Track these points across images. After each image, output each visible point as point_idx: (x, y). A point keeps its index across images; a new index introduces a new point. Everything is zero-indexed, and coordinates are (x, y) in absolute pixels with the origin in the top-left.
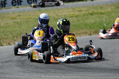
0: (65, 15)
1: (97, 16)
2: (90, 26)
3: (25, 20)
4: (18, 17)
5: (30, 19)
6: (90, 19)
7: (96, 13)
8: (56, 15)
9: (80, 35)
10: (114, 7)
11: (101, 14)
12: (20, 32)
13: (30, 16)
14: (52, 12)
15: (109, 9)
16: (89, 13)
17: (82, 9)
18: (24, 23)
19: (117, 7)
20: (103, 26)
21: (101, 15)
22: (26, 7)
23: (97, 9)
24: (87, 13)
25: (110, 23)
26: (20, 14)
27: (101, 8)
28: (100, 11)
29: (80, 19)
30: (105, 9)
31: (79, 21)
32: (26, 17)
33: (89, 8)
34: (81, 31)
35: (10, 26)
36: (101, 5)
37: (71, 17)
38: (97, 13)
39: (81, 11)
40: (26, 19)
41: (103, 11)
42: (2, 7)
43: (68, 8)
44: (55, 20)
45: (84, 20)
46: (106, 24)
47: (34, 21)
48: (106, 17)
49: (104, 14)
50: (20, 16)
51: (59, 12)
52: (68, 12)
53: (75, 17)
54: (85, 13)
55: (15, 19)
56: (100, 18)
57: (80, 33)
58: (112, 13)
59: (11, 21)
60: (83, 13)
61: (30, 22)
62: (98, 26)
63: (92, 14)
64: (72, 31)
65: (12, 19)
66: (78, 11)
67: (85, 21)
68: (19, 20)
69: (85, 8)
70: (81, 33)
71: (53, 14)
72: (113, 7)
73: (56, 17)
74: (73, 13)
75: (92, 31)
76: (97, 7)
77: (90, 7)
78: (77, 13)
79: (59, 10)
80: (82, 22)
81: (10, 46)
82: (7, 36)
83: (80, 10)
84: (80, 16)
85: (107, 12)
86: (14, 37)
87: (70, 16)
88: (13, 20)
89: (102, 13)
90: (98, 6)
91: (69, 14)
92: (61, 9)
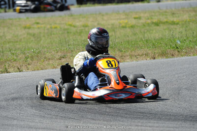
0: (113, 25)
1: (165, 27)
2: (153, 44)
3: (46, 31)
4: (36, 26)
5: (55, 30)
6: (154, 31)
7: (164, 23)
8: (98, 24)
9: (137, 58)
10: (194, 13)
11: (172, 25)
12: (38, 51)
13: (56, 24)
14: (91, 19)
15: (186, 17)
16: (153, 23)
17: (142, 15)
18: (44, 36)
20: (176, 45)
21: (172, 27)
23: (166, 15)
24: (149, 21)
25: (187, 40)
26: (38, 21)
27: (173, 14)
28: (171, 19)
29: (137, 32)
30: (179, 17)
31: (135, 34)
32: (48, 26)
33: (153, 14)
34: (140, 52)
35: (21, 40)
36: (174, 9)
37: (123, 27)
38: (167, 22)
39: (139, 18)
40: (48, 29)
41: (175, 20)
42: (9, 8)
43: (118, 12)
45: (144, 33)
46: (181, 42)
47: (60, 33)
48: (181, 29)
49: (178, 24)
50: (38, 23)
51: (103, 18)
52: (118, 19)
53: (129, 27)
54: (146, 22)
55: (29, 28)
56: (170, 30)
57: (136, 54)
58: (191, 23)
59: (24, 32)
60: (142, 21)
61: (54, 34)
62: (166, 44)
63: (157, 24)
64: (124, 51)
65: (25, 28)
66: (135, 18)
67: (146, 35)
68: (36, 31)
69: (146, 13)
70: (139, 55)
71: (93, 21)
72: (192, 14)
74: (126, 21)
75: (157, 51)
76: (166, 12)
77: (154, 12)
78: (133, 22)
79: (103, 15)
80: (141, 36)
81: (21, 73)
82: (17, 56)
83: (137, 16)
84: (137, 26)
85: (183, 21)
86: (27, 58)
87: (121, 26)
88: (27, 30)
89: (173, 23)
90: (168, 11)
91: (120, 24)
92: (107, 14)
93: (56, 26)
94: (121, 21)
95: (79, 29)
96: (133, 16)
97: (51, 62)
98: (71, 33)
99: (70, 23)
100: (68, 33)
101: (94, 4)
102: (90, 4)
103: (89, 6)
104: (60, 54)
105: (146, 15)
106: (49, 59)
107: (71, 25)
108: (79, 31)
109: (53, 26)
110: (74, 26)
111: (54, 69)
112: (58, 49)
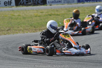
0: (31, 15)
3: (2, 18)
5: (6, 17)
6: (49, 18)
7: (53, 15)
8: (25, 15)
13: (6, 14)
15: (63, 12)
16: (49, 15)
17: (44, 11)
19: (68, 11)
21: (57, 16)
22: (3, 8)
24: (47, 14)
27: (57, 11)
28: (56, 13)
30: (60, 12)
31: (41, 20)
32: (3, 16)
36: (57, 9)
37: (36, 16)
39: (43, 12)
40: (2, 17)
41: (58, 13)
43: (33, 10)
44: (24, 18)
45: (45, 19)
47: (8, 18)
48: (61, 18)
49: (59, 15)
51: (27, 12)
52: (33, 13)
53: (38, 16)
58: (65, 15)
60: (44, 14)
61: (5, 19)
63: (50, 15)
66: (41, 12)
70: (43, 29)
71: (23, 14)
72: (66, 11)
73: (25, 16)
74: (37, 14)
76: (54, 10)
77: (49, 10)
78: (40, 14)
79: (27, 11)
80: (44, 20)
83: (42, 11)
84: (42, 16)
85: (62, 14)
89: (58, 15)
91: (34, 15)
92: (28, 10)
93: (6, 15)
94: (35, 14)
95: (16, 17)
96: (40, 12)
97: (3, 32)
98: (12, 18)
99: (12, 14)
100: (11, 18)
101: (23, 6)
102: (21, 6)
103: (21, 7)
104: (7, 28)
105: (45, 11)
106: (3, 31)
107: (12, 15)
108: (16, 18)
109: (5, 15)
110: (14, 16)
111: (5, 35)
112: (7, 26)
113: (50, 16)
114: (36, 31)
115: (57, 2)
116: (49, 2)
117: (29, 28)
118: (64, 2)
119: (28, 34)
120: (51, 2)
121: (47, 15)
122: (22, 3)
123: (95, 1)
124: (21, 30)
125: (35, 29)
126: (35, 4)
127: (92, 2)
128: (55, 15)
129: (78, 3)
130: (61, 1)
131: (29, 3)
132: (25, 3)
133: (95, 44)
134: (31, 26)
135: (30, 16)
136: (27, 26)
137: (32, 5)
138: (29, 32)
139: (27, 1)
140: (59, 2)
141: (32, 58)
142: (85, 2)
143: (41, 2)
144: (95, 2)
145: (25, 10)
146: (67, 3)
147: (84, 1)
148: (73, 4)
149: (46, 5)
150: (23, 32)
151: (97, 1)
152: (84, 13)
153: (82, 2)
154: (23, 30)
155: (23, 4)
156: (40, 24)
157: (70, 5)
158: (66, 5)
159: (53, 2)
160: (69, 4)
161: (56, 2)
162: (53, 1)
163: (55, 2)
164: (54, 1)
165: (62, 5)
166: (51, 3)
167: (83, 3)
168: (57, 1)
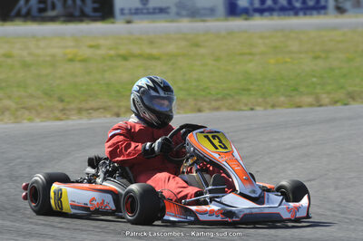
113: (124, 63)
114: (65, 114)
115: (154, 13)
116: (122, 10)
117: (40, 105)
118: (178, 14)
119: (32, 124)
120: (130, 10)
121: (111, 58)
122: (24, 11)
123: (291, 12)
124: (8, 109)
125: (60, 106)
126: (70, 17)
127: (279, 15)
128: (140, 56)
129: (231, 18)
130: (168, 8)
131: (51, 13)
132: (34, 12)
133: (290, 172)
134: (46, 94)
135: (48, 58)
136: (31, 96)
137: (62, 19)
138: (38, 120)
139: (42, 6)
140: (162, 11)
141: (36, 224)
142: (252, 16)
143: (95, 10)
144: (289, 15)
145: (34, 37)
146: (188, 16)
147: (251, 12)
148: (209, 19)
149: (112, 20)
150: (16, 118)
151: (296, 14)
152: (251, 54)
153: (244, 16)
154: (17, 110)
155: (28, 16)
156: (84, 87)
157: (199, 25)
158: (185, 24)
159: (137, 12)
160: (196, 21)
161: (149, 13)
162: (137, 9)
163: (145, 11)
164: (142, 9)
165: (172, 21)
166: (131, 14)
167: (246, 19)
168: (154, 9)
